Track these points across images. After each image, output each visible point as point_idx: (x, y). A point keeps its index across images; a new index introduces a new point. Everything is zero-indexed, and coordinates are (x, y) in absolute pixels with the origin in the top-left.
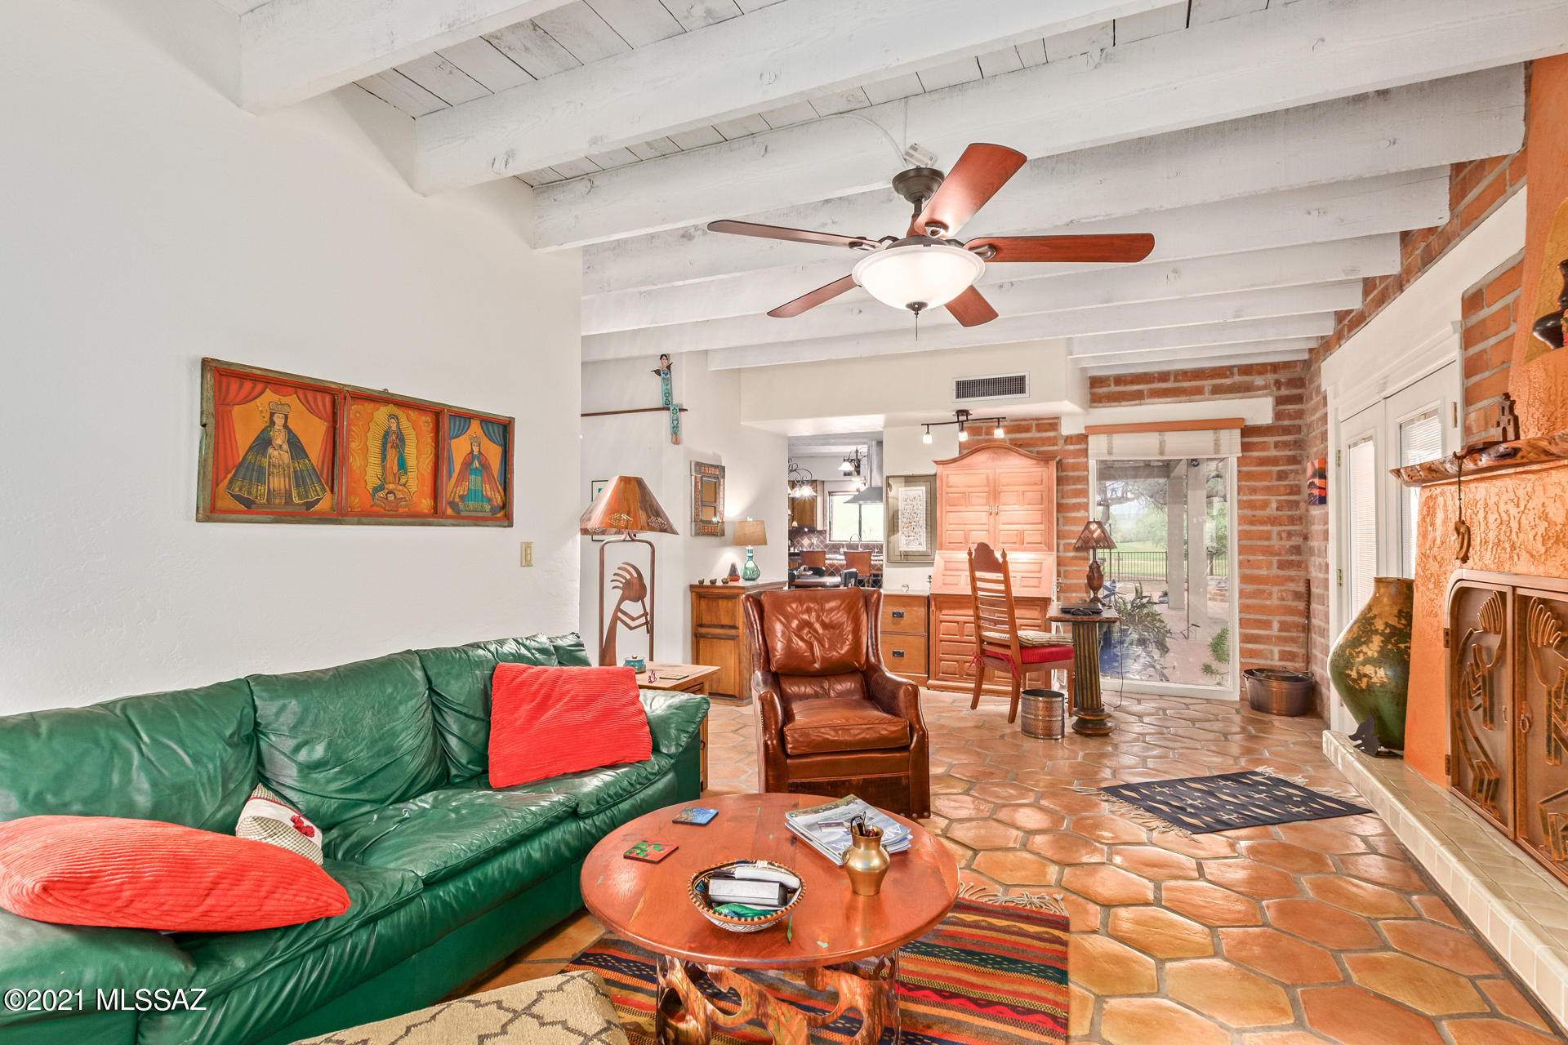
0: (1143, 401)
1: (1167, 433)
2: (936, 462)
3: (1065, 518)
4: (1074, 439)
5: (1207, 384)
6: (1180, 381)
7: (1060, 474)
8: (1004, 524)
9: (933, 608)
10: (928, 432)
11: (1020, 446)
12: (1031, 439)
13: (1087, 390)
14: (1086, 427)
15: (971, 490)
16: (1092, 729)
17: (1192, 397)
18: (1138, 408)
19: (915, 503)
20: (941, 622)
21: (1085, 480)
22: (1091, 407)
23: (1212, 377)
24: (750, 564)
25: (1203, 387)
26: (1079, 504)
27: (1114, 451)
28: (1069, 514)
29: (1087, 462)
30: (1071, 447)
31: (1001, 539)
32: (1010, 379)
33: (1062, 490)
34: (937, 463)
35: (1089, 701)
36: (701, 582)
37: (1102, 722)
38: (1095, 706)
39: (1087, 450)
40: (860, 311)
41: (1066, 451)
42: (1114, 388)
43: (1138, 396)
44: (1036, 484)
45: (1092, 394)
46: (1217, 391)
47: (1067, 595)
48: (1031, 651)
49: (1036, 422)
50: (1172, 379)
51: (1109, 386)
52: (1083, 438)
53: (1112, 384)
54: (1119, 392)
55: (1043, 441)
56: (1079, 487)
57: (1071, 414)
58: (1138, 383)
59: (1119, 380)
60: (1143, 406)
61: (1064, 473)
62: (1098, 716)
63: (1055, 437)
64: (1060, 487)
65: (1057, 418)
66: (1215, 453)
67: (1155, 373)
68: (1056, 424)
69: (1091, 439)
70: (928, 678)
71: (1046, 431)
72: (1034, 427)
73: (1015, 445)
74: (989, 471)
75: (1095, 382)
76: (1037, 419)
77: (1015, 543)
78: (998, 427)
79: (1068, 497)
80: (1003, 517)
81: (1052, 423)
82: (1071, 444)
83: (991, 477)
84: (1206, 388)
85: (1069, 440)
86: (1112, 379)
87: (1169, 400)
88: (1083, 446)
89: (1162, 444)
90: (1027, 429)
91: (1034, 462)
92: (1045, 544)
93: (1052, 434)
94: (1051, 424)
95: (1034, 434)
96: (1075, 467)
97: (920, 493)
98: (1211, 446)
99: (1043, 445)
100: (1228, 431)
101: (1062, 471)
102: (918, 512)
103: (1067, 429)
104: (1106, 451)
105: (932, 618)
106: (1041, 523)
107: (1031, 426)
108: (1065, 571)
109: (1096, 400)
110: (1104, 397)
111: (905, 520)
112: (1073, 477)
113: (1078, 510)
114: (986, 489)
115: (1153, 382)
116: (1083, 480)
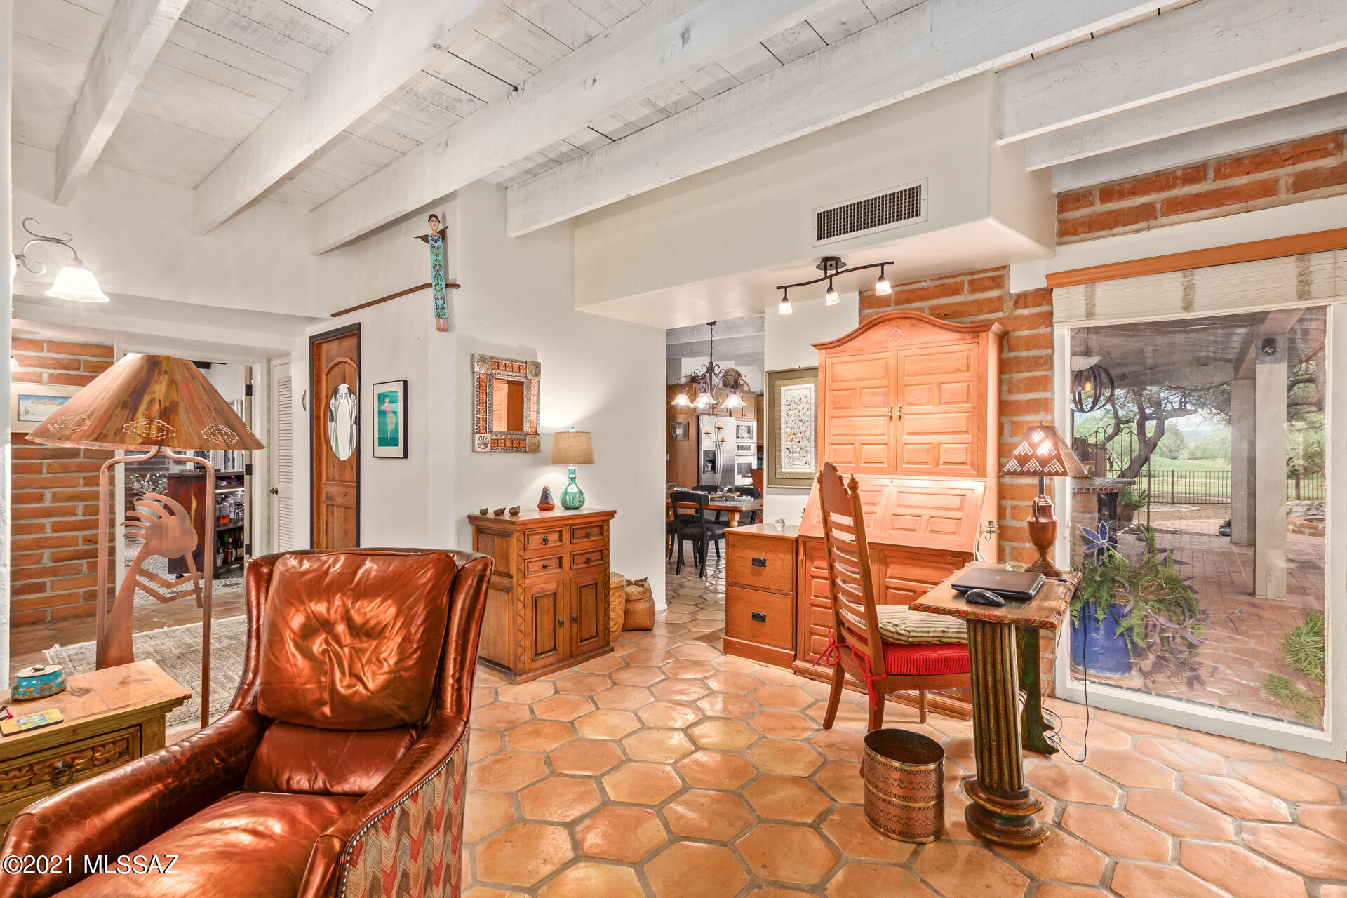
0: (1152, 223)
1: (1197, 271)
2: (815, 346)
3: (1013, 423)
4: (1030, 298)
5: (1285, 174)
6: (1226, 177)
7: (1006, 355)
8: (909, 434)
9: (802, 556)
10: (785, 299)
11: (946, 316)
12: (961, 304)
13: (1054, 218)
14: (1048, 276)
15: (863, 383)
16: (1001, 833)
17: (1252, 203)
18: (1145, 235)
19: (800, 407)
20: (813, 577)
21: (1048, 362)
22: (1059, 244)
23: (1295, 158)
24: (573, 489)
25: (1276, 181)
26: (1037, 400)
27: (1098, 310)
28: (1021, 418)
29: (1052, 333)
30: (1026, 312)
31: (905, 460)
32: (897, 196)
33: (1010, 381)
34: (818, 347)
35: (995, 775)
36: (484, 512)
37: (1021, 821)
38: (1007, 786)
39: (1051, 314)
40: (594, 81)
41: (1017, 318)
42: (1100, 208)
43: (1145, 215)
44: (959, 370)
45: (1061, 222)
46: (1305, 184)
47: (1016, 544)
48: (902, 654)
49: (969, 278)
50: (1211, 174)
51: (1092, 204)
52: (1044, 295)
53: (1097, 200)
54: (1109, 213)
55: (980, 306)
56: (1037, 374)
57: (1025, 257)
58: (1145, 192)
59: (1109, 192)
60: (1154, 231)
61: (1014, 354)
62: (1012, 807)
63: (1000, 298)
64: (1006, 376)
65: (1004, 267)
66: (1300, 298)
67: (1178, 168)
68: (1001, 277)
69: (1058, 294)
70: (795, 657)
71: (985, 289)
72: (967, 286)
73: (938, 316)
74: (888, 354)
75: (1067, 201)
76: (973, 273)
77: (927, 463)
78: (881, 278)
79: (1019, 391)
80: (909, 423)
81: (996, 276)
82: (1026, 307)
83: (892, 363)
84: (1282, 183)
85: (1022, 302)
86: (1097, 192)
87: (1204, 213)
88: (1046, 308)
89: (1189, 290)
90: (956, 290)
91: (957, 336)
92: (972, 464)
93: (994, 294)
94: (992, 279)
95: (966, 297)
96: (1032, 343)
97: (807, 392)
98: (1292, 284)
99: (980, 312)
100: (1330, 254)
101: (1010, 350)
102: (805, 418)
103: (1018, 283)
104: (1083, 312)
105: (801, 572)
106: (966, 432)
107: (962, 283)
108: (1013, 508)
109: (1067, 232)
110: (1081, 224)
111: (788, 430)
112: (1027, 359)
113: (1036, 412)
114: (885, 382)
115: (1174, 186)
116: (1045, 363)
